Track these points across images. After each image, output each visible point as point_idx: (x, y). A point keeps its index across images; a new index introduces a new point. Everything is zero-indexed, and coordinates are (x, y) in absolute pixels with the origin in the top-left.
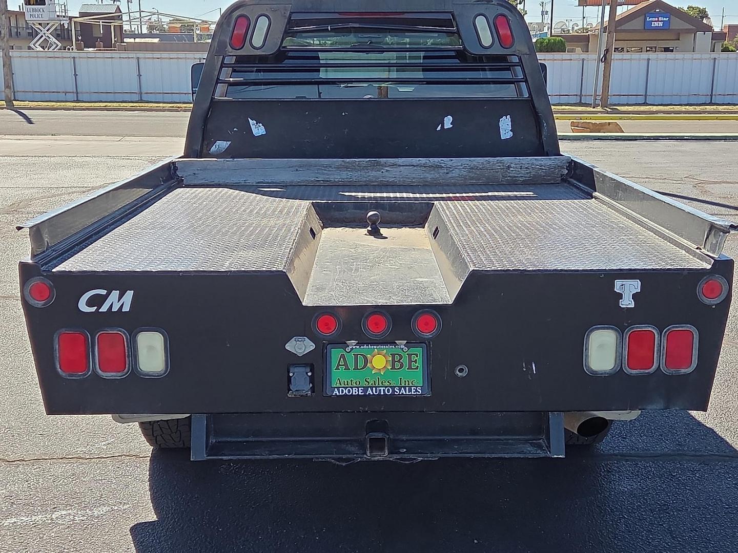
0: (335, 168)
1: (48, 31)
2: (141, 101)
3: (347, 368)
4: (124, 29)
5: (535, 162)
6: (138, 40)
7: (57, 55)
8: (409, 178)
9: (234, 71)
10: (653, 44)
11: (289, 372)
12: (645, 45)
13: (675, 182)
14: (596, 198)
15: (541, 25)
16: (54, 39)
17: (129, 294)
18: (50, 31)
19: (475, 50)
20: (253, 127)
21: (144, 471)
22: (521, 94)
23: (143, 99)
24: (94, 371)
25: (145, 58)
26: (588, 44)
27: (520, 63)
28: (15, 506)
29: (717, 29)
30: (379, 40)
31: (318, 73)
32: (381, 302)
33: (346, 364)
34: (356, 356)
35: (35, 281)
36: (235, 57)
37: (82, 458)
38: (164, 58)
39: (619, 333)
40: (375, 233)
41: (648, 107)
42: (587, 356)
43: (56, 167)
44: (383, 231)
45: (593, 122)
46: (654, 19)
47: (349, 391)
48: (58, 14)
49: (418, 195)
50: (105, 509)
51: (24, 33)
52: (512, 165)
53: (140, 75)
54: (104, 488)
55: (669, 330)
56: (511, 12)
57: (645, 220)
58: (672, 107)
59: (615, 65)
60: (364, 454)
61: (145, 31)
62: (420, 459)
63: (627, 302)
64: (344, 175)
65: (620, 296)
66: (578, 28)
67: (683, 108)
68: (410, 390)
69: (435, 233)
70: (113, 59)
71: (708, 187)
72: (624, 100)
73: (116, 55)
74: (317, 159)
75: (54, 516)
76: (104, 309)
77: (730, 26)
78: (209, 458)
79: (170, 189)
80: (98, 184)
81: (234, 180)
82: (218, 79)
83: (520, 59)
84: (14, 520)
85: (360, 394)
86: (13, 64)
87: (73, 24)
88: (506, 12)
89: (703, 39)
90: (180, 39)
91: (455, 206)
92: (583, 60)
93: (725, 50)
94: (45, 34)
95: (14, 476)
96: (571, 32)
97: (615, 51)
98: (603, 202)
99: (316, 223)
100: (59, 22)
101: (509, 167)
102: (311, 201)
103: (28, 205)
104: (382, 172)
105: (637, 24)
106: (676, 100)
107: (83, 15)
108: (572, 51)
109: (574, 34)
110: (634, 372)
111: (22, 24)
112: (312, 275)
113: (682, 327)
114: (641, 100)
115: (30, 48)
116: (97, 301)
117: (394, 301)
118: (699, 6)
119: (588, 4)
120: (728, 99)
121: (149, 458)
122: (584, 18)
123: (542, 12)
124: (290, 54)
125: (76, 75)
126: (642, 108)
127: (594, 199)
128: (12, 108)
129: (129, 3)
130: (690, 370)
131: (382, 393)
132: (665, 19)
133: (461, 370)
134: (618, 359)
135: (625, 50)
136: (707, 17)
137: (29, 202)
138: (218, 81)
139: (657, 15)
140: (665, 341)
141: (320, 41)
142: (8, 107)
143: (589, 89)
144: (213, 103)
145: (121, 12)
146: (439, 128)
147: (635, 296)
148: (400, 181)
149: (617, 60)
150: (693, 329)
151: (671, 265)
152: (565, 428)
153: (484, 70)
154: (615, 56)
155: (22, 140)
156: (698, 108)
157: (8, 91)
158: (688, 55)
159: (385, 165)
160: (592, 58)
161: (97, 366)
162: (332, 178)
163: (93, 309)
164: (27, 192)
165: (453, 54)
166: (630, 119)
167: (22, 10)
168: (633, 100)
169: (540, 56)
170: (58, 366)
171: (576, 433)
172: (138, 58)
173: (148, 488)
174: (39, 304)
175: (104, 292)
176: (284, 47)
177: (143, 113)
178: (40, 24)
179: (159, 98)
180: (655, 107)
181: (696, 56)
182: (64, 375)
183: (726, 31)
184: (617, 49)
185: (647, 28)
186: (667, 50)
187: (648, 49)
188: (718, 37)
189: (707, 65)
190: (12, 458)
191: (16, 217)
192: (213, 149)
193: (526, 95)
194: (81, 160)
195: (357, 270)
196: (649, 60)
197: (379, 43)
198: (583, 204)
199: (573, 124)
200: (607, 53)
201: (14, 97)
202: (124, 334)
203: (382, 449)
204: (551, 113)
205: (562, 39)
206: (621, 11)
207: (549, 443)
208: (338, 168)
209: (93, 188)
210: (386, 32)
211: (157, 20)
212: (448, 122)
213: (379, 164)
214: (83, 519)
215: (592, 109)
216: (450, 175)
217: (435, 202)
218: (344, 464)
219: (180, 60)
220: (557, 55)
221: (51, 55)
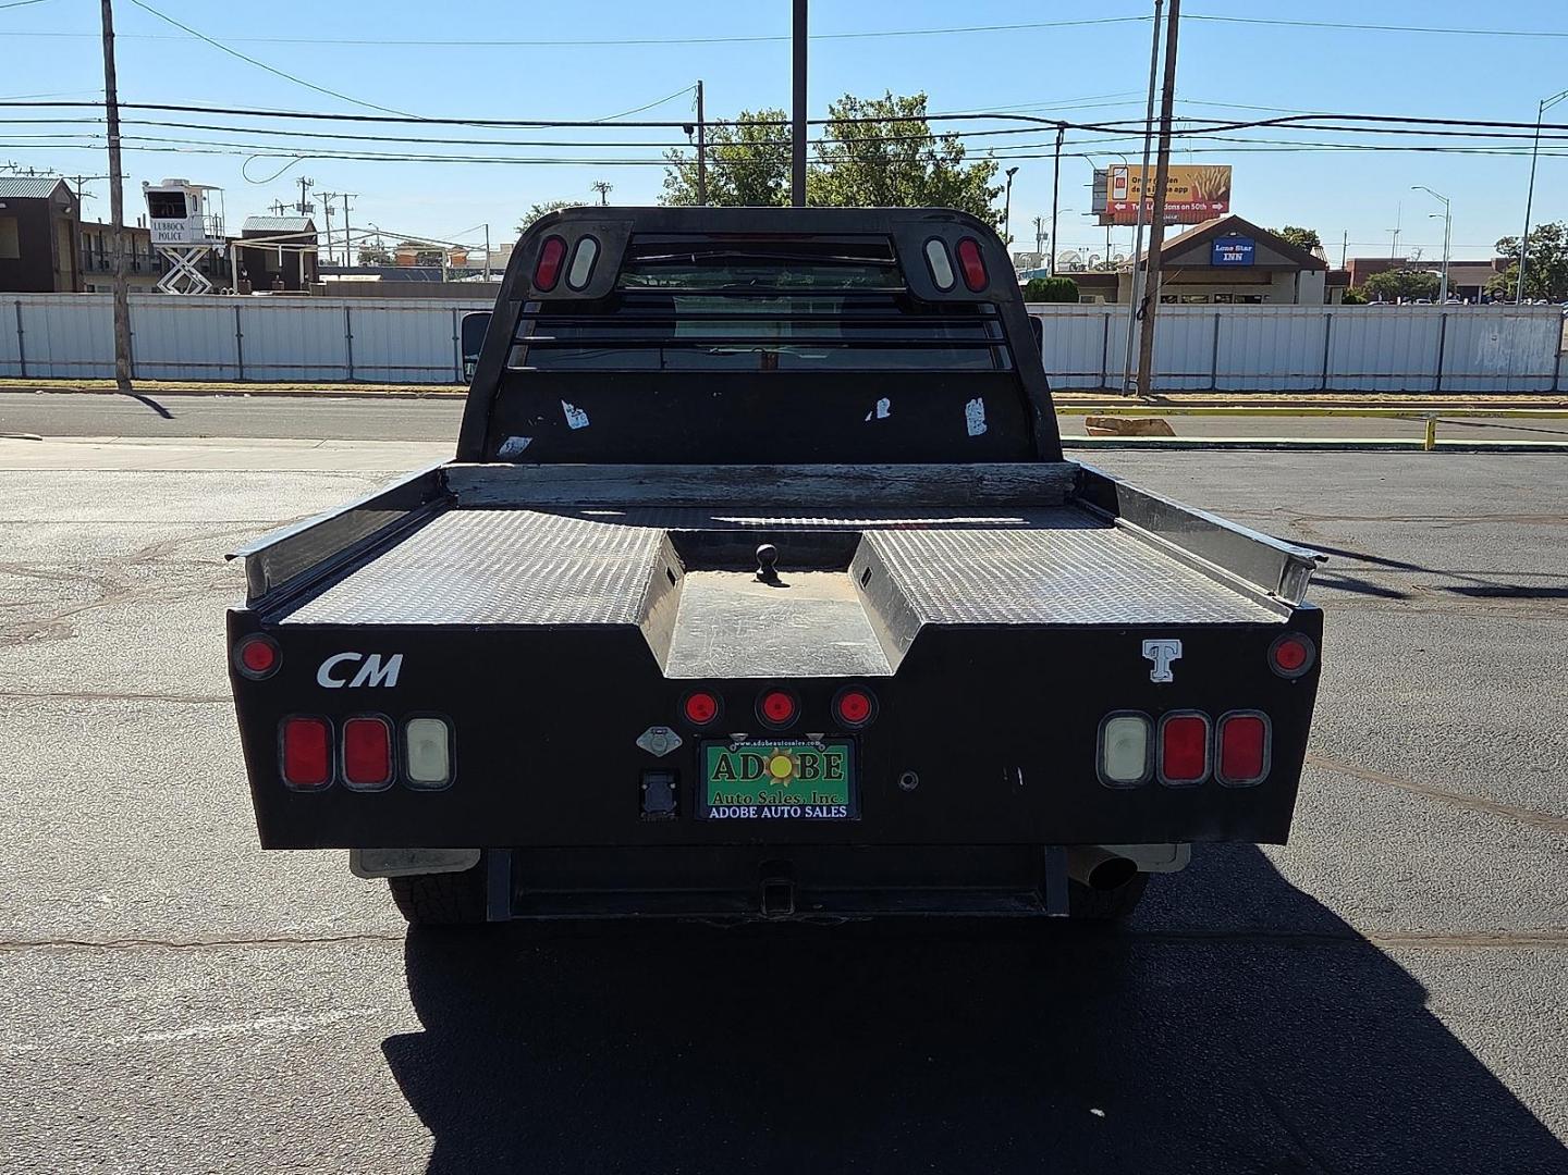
0: (702, 479)
1: (188, 261)
2: (351, 380)
3: (732, 776)
4: (319, 258)
5: (1022, 471)
6: (344, 278)
7: (209, 301)
8: (821, 497)
9: (538, 325)
10: (1227, 289)
11: (641, 784)
12: (1211, 290)
13: (1258, 517)
14: (1119, 526)
15: (1036, 258)
16: (200, 276)
17: (397, 660)
18: (193, 262)
19: (927, 295)
20: (568, 415)
21: (397, 958)
22: (1000, 363)
23: (354, 376)
24: (339, 781)
25: (360, 308)
26: (1117, 290)
27: (999, 316)
28: (192, 1011)
29: (1334, 266)
30: (769, 278)
31: (672, 330)
32: (785, 673)
33: (729, 771)
34: (746, 757)
35: (250, 642)
36: (540, 304)
37: (293, 941)
38: (392, 309)
39: (1150, 722)
40: (770, 579)
41: (1217, 395)
42: (1102, 757)
43: (213, 489)
44: (782, 576)
45: (1124, 418)
46: (1227, 249)
47: (735, 812)
48: (208, 233)
49: (837, 522)
50: (338, 1015)
51: (146, 264)
52: (987, 476)
53: (350, 337)
54: (334, 985)
55: (1226, 716)
56: (984, 234)
57: (1194, 556)
58: (1258, 395)
59: (1161, 325)
60: (757, 911)
61: (355, 263)
62: (845, 919)
63: (1162, 674)
64: (719, 491)
65: (1150, 664)
66: (1099, 262)
67: (1277, 398)
68: (829, 812)
69: (866, 578)
70: (306, 310)
71: (1315, 526)
72: (1177, 383)
73: (310, 302)
74: (674, 466)
75: (256, 1026)
76: (357, 682)
77: (1358, 262)
78: (515, 917)
79: (437, 512)
80: (288, 517)
81: (540, 498)
82: (513, 336)
83: (998, 308)
84: (191, 1032)
85: (752, 816)
86: (131, 318)
87: (233, 249)
88: (975, 234)
89: (1311, 282)
90: (417, 275)
91: (897, 538)
92: (1107, 315)
93: (1349, 300)
94: (184, 266)
95: (187, 968)
96: (1087, 268)
97: (1162, 302)
98: (1131, 532)
99: (675, 565)
100: (209, 247)
101: (981, 479)
102: (667, 529)
103: (171, 551)
104: (779, 486)
105: (1198, 256)
106: (1264, 383)
107: (248, 234)
108: (1090, 300)
109: (1091, 272)
110: (1175, 782)
111: (144, 249)
112: (674, 636)
113: (1247, 713)
114: (1206, 383)
115: (156, 290)
116: (345, 671)
117: (805, 672)
118: (1304, 228)
119: (1116, 222)
120: (1353, 384)
121: (404, 941)
122: (1109, 245)
123: (1038, 235)
124: (629, 299)
125: (239, 336)
126: (1207, 397)
127: (1116, 528)
128: (128, 391)
129: (329, 215)
130: (1260, 780)
131: (786, 816)
132: (1246, 249)
133: (908, 780)
134: (1149, 762)
135: (1179, 300)
136: (1317, 245)
137: (173, 545)
138: (514, 341)
139: (1233, 242)
140: (1221, 735)
141: (658, 281)
142: (122, 390)
143: (1117, 365)
144: (507, 376)
145: (315, 230)
146: (868, 418)
147: (1174, 665)
148: (806, 501)
149: (1164, 315)
150: (1263, 716)
151: (1230, 618)
152: (1069, 879)
153: (940, 326)
154: (1161, 309)
155: (149, 445)
156: (1302, 398)
157: (121, 362)
158: (1284, 310)
159: (783, 475)
160: (1122, 312)
161: (344, 772)
162: (696, 495)
163: (339, 684)
164: (167, 529)
165: (891, 300)
166: (1185, 413)
167: (142, 227)
168: (1191, 383)
169: (1032, 309)
170: (283, 773)
171: (1088, 884)
172: (348, 308)
173: (405, 984)
174: (255, 674)
175: (357, 657)
176: (620, 288)
177: (355, 401)
178: (175, 250)
179: (383, 375)
180: (1229, 396)
181: (1301, 311)
182: (291, 785)
183: (1349, 269)
184: (1167, 297)
185: (1216, 265)
186: (1250, 300)
187: (1218, 297)
188: (1337, 278)
189: (1315, 327)
190: (181, 939)
191: (154, 568)
192: (504, 449)
193: (1008, 365)
194: (254, 477)
195: (744, 631)
196: (1217, 316)
197: (771, 282)
198: (1098, 535)
199: (1090, 422)
200: (1146, 304)
201: (133, 374)
202: (388, 723)
203: (786, 905)
204: (1051, 404)
205: (1071, 280)
206: (1173, 233)
207: (1045, 897)
208: (707, 479)
209: (280, 523)
210: (781, 266)
211: (374, 244)
212: (883, 408)
213: (772, 472)
214: (304, 1028)
215: (1122, 398)
216: (886, 492)
217: (864, 532)
218: (727, 927)
219: (419, 311)
220: (1064, 308)
221: (198, 302)
